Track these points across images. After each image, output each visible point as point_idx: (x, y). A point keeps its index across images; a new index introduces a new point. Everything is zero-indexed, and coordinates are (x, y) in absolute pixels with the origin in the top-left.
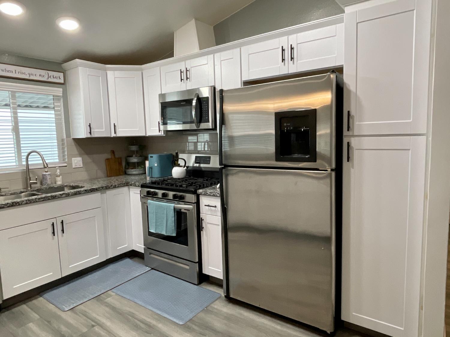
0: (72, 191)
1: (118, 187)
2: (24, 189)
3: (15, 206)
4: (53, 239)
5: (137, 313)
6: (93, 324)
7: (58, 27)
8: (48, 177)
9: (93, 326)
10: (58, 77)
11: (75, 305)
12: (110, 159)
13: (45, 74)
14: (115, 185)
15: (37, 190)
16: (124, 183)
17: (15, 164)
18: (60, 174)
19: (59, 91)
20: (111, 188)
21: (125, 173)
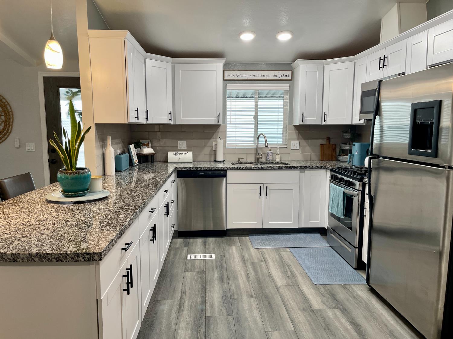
0: (284, 166)
1: (316, 169)
2: (254, 161)
3: (239, 170)
4: (260, 198)
5: (293, 266)
6: (263, 260)
7: (277, 39)
8: (270, 154)
9: (262, 261)
10: (287, 75)
11: (261, 247)
12: (325, 144)
13: (277, 74)
14: (313, 167)
15: (261, 163)
16: (322, 166)
17: (253, 143)
18: (279, 153)
19: (286, 86)
20: (308, 169)
21: (337, 160)
